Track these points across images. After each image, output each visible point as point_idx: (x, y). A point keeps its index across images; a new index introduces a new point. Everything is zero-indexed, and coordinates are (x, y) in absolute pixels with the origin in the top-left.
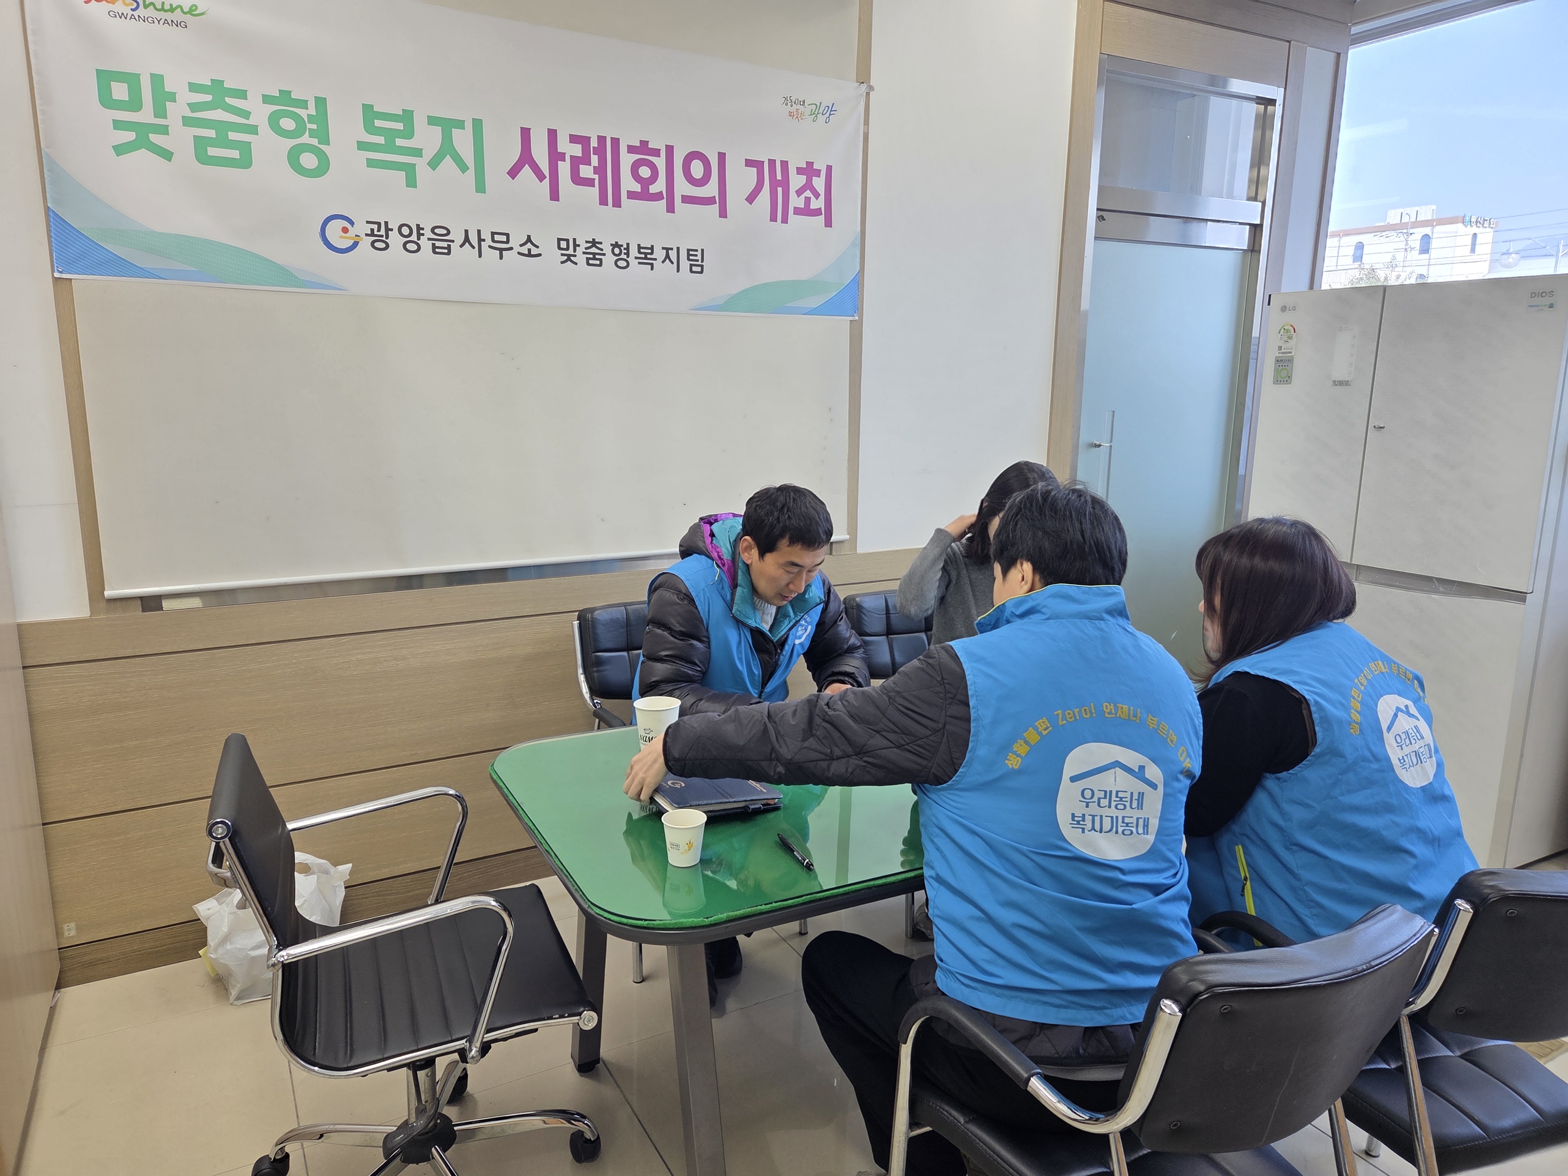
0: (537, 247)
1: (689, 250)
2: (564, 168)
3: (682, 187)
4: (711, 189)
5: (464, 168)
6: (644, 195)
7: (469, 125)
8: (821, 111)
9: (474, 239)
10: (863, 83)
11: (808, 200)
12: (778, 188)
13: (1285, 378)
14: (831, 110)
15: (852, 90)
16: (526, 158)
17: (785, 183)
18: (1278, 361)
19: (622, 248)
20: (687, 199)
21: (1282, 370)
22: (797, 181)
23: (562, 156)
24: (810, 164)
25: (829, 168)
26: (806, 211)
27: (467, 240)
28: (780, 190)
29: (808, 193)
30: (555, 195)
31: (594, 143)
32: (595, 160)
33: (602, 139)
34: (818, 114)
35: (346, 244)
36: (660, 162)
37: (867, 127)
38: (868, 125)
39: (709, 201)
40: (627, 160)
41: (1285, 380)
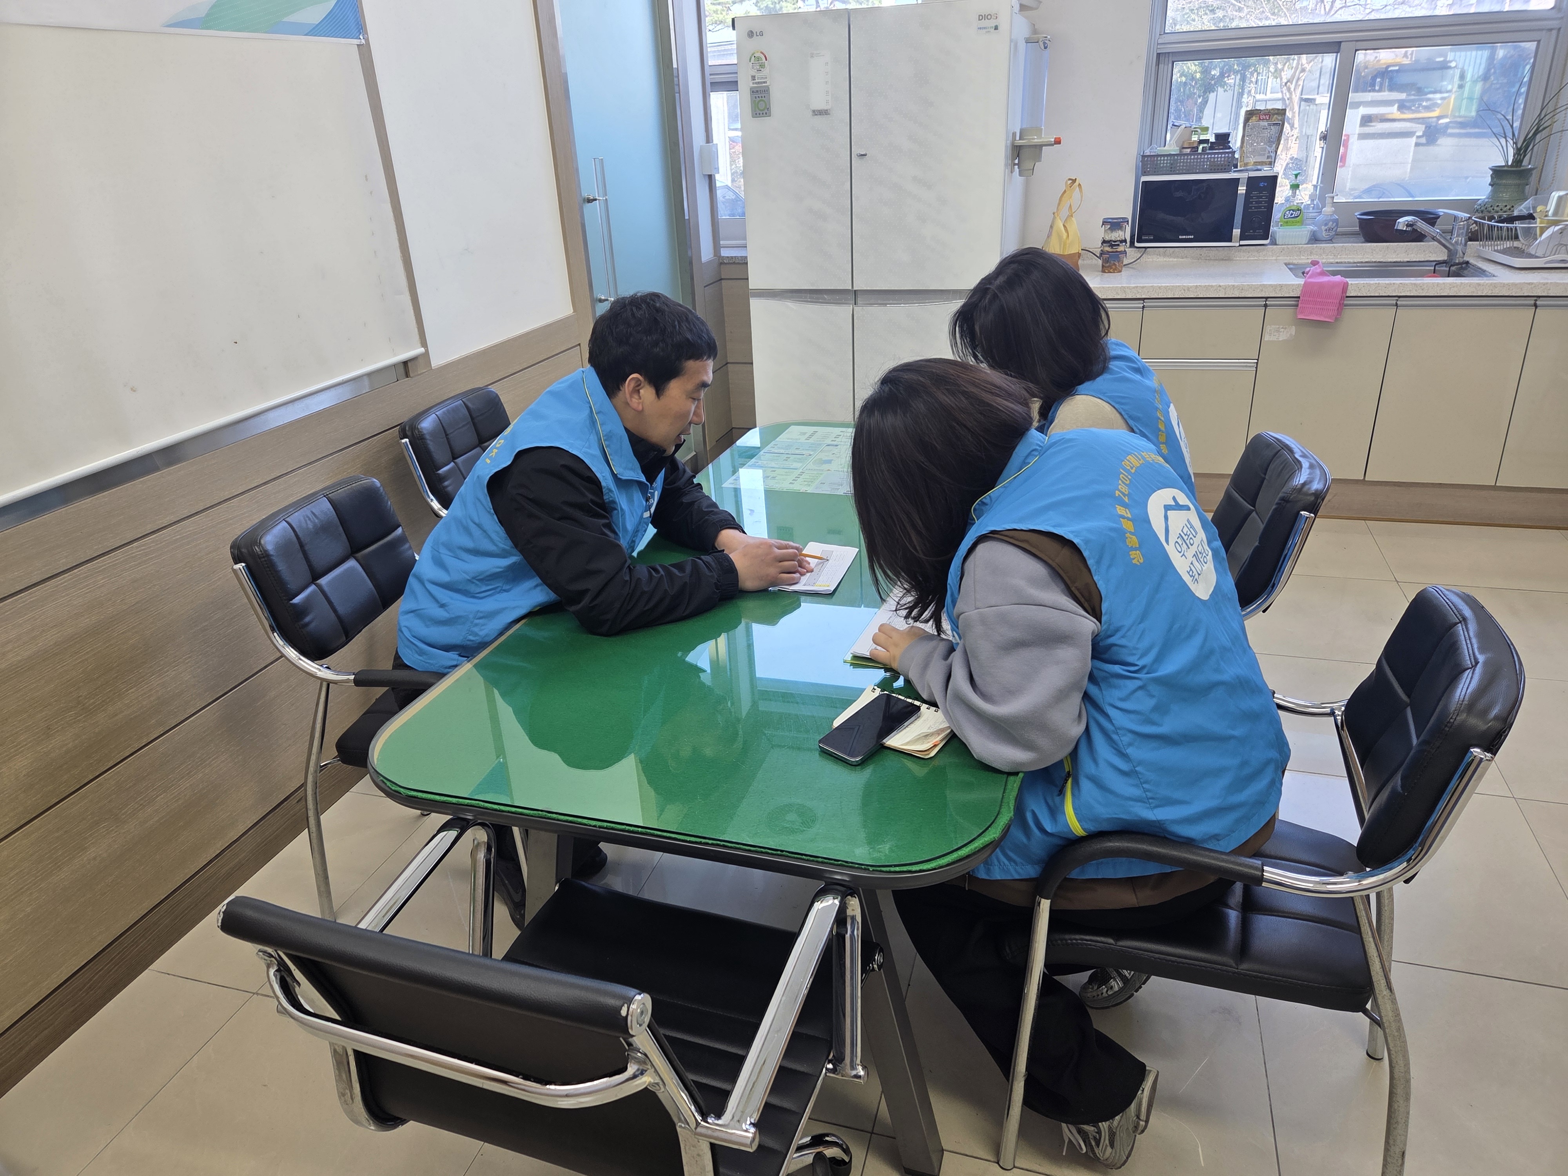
13: (763, 110)
21: (759, 102)
41: (764, 113)
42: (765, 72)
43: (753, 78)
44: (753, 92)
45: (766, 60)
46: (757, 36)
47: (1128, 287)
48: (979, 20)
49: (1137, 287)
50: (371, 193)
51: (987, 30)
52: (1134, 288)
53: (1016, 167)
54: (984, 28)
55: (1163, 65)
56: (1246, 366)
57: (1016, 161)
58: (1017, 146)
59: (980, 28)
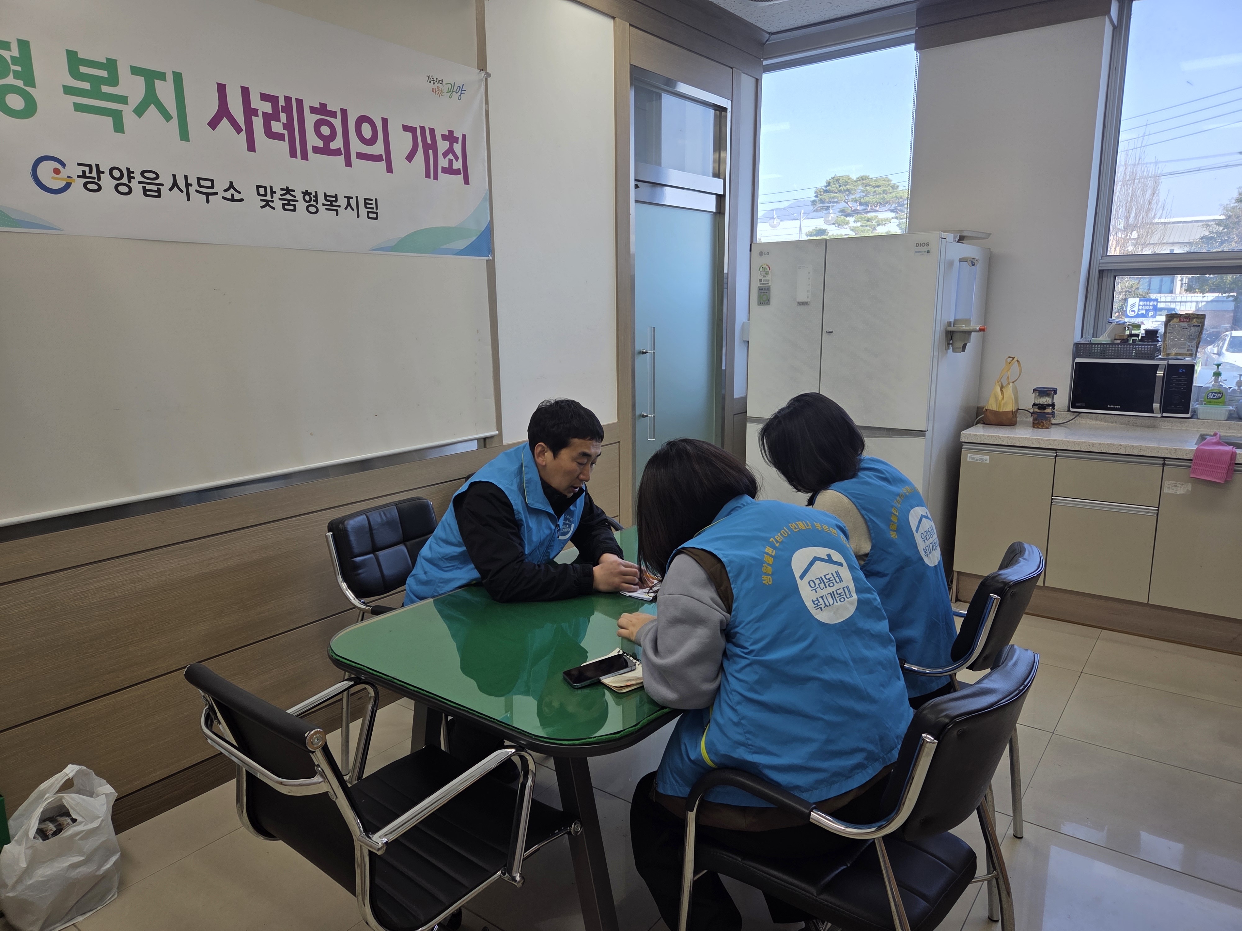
0: (240, 193)
1: (365, 199)
2: (258, 123)
3: (356, 146)
4: (378, 149)
5: (168, 117)
6: (325, 150)
7: (170, 77)
8: (455, 90)
9: (182, 184)
10: (483, 70)
11: (451, 161)
12: (430, 151)
14: (461, 90)
15: (474, 75)
16: (223, 112)
17: (434, 146)
19: (312, 196)
20: (360, 156)
22: (443, 146)
23: (255, 112)
24: (451, 132)
25: (464, 136)
26: (450, 171)
27: (175, 184)
29: (451, 156)
30: (251, 147)
31: (282, 102)
32: (283, 117)
33: (288, 99)
34: (453, 92)
35: (58, 184)
36: (337, 123)
37: (487, 105)
38: (488, 104)
39: (376, 158)
40: (310, 119)
41: (766, 302)
42: (769, 277)
43: (761, 280)
44: (760, 289)
45: (770, 269)
46: (765, 255)
47: (1041, 439)
48: (916, 246)
49: (1049, 440)
50: (479, 340)
51: (922, 253)
52: (1047, 440)
53: (951, 345)
54: (920, 252)
55: (1106, 278)
56: (1148, 512)
57: (951, 342)
58: (948, 331)
59: (917, 252)
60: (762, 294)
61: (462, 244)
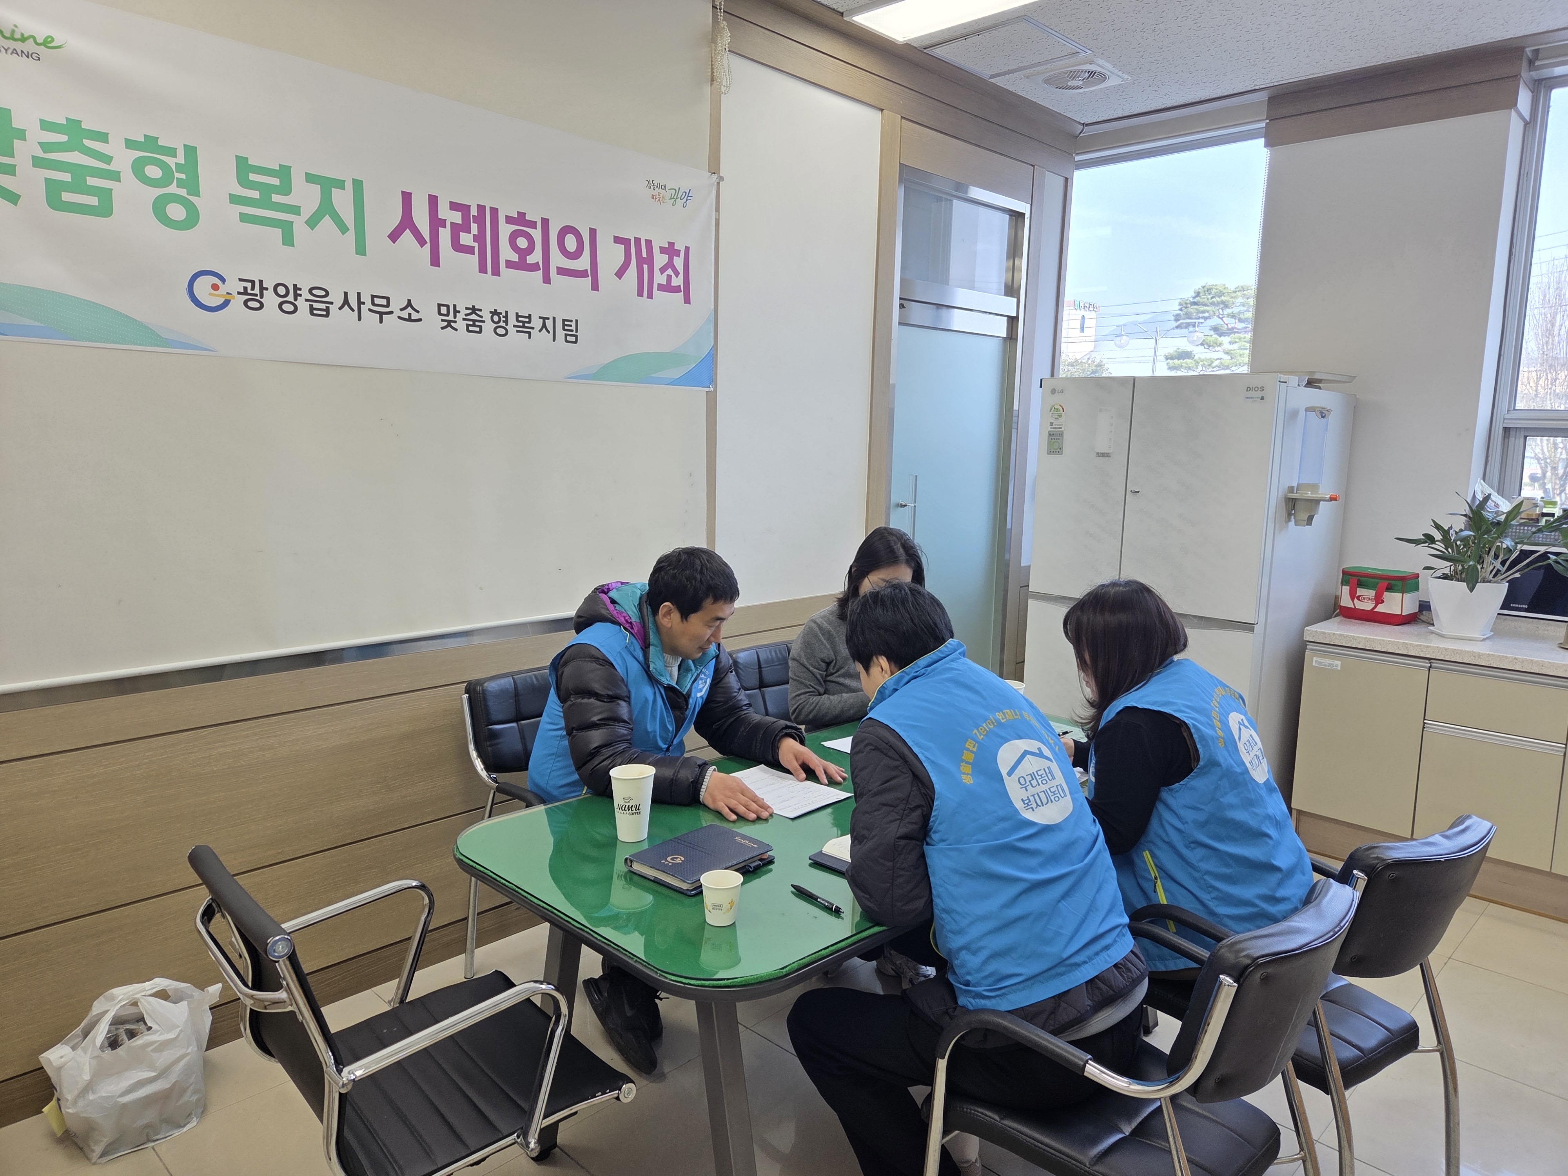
0: (418, 312)
1: (564, 320)
2: (445, 234)
3: (557, 259)
4: (583, 263)
5: (344, 229)
6: (521, 265)
7: (349, 185)
8: (679, 196)
9: (354, 302)
10: (715, 173)
11: (669, 278)
12: (644, 265)
13: (1057, 449)
14: (688, 195)
15: (704, 178)
16: (407, 223)
17: (650, 260)
18: (1050, 434)
19: (501, 316)
20: (561, 271)
21: (1054, 442)
22: (660, 260)
23: (443, 223)
24: (671, 244)
25: (687, 249)
26: (667, 288)
27: (346, 302)
28: (645, 267)
29: (669, 272)
30: (435, 261)
31: (474, 212)
32: (474, 228)
33: (481, 208)
34: (677, 198)
35: (217, 302)
36: (537, 234)
37: (717, 213)
38: (719, 212)
39: (582, 274)
40: (505, 230)
41: (1057, 451)
42: (1062, 420)
43: (1052, 424)
45: (1063, 411)
46: (1058, 393)
47: (1410, 644)
49: (1421, 645)
50: (692, 485)
51: (1254, 399)
52: (1417, 646)
53: (1293, 517)
54: (1251, 398)
55: (1514, 438)
56: (1553, 750)
57: (1293, 512)
58: (1290, 498)
59: (1248, 398)
60: (1053, 440)
61: (677, 373)
